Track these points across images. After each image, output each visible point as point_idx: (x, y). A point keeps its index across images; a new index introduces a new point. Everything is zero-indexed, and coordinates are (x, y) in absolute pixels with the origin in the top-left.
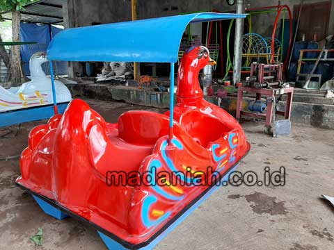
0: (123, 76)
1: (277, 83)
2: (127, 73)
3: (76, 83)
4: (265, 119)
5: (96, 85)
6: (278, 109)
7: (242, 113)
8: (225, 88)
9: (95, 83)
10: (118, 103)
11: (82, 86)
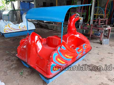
3: (37, 23)
4: (100, 38)
5: (43, 24)
6: (105, 35)
7: (92, 35)
9: (43, 23)
11: (39, 24)
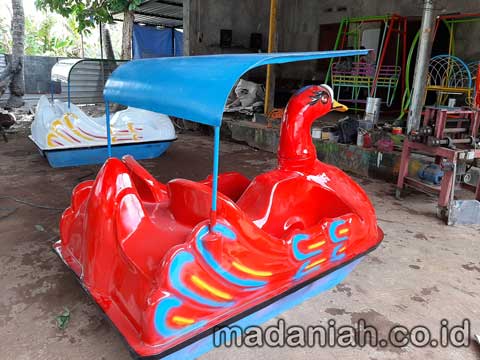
0: (251, 108)
1: (468, 140)
2: (257, 104)
4: (438, 195)
6: (466, 180)
7: (406, 180)
8: (394, 137)
10: (238, 145)
